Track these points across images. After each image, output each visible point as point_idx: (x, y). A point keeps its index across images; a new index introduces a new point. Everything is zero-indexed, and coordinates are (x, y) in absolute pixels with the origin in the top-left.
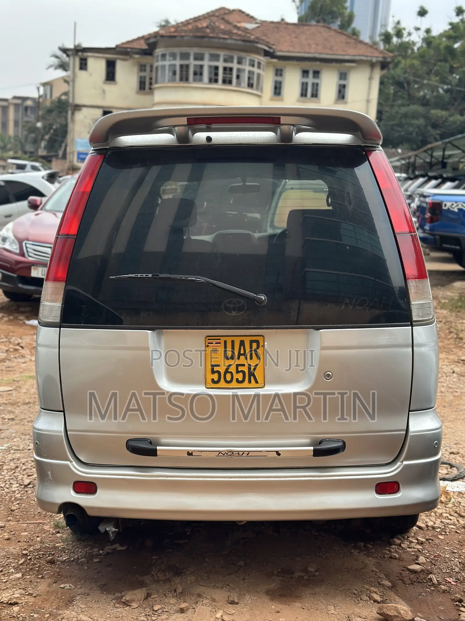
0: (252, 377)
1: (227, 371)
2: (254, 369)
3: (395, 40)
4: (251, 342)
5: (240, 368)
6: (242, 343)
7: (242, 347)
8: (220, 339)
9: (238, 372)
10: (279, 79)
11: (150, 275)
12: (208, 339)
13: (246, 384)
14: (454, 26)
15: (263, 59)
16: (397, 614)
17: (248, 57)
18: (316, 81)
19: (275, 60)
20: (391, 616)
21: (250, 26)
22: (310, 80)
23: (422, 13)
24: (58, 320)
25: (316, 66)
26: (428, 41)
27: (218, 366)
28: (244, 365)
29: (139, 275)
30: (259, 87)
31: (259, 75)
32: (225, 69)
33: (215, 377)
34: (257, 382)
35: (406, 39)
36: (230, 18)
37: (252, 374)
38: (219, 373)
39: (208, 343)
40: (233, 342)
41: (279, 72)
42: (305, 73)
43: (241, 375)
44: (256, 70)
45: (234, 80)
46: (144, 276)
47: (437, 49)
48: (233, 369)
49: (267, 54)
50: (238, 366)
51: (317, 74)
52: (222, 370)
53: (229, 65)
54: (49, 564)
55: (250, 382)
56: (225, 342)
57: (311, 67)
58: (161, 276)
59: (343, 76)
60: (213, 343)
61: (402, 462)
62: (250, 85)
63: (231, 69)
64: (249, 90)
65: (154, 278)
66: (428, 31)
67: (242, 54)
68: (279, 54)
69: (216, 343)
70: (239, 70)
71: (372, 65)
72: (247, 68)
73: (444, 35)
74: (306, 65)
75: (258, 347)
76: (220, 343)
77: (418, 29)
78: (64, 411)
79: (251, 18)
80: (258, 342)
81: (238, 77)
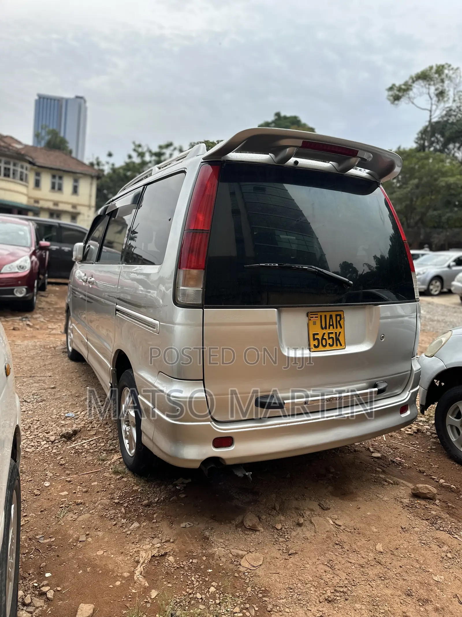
0: (338, 342)
1: (323, 338)
2: (339, 336)
3: (96, 167)
4: (337, 316)
5: (331, 336)
6: (331, 317)
7: (331, 320)
8: (317, 314)
9: (329, 338)
10: (38, 178)
11: (277, 265)
12: (311, 315)
13: (334, 347)
14: (127, 164)
15: (28, 166)
16: (429, 491)
17: (20, 164)
18: (60, 182)
19: (35, 167)
20: (425, 493)
21: (18, 146)
22: (57, 181)
23: (110, 155)
24: (200, 302)
25: (61, 173)
26: (114, 170)
27: (318, 334)
28: (332, 333)
29: (268, 265)
30: (26, 181)
31: (26, 175)
32: (5, 168)
33: (316, 343)
34: (341, 345)
35: (101, 167)
36: (6, 140)
37: (338, 339)
38: (318, 339)
39: (311, 318)
40: (325, 316)
41: (38, 174)
42: (54, 177)
43: (331, 340)
44: (24, 171)
45: (11, 175)
46: (272, 265)
47: (119, 174)
48: (326, 337)
49: (30, 163)
50: (329, 333)
51: (61, 178)
52: (319, 337)
53: (7, 166)
54: (147, 507)
55: (337, 345)
56: (321, 316)
57: (58, 174)
58: (285, 265)
59: (76, 181)
60: (313, 317)
61: (409, 391)
62: (21, 179)
63: (9, 169)
64: (21, 182)
65: (280, 267)
66: (113, 165)
67: (16, 161)
68: (38, 164)
69: (315, 317)
70: (14, 170)
71: (92, 177)
72: (19, 169)
73: (121, 168)
74: (55, 172)
75: (341, 319)
76: (317, 317)
77: (108, 163)
78: (203, 380)
79: (19, 143)
80: (340, 315)
81: (14, 174)
